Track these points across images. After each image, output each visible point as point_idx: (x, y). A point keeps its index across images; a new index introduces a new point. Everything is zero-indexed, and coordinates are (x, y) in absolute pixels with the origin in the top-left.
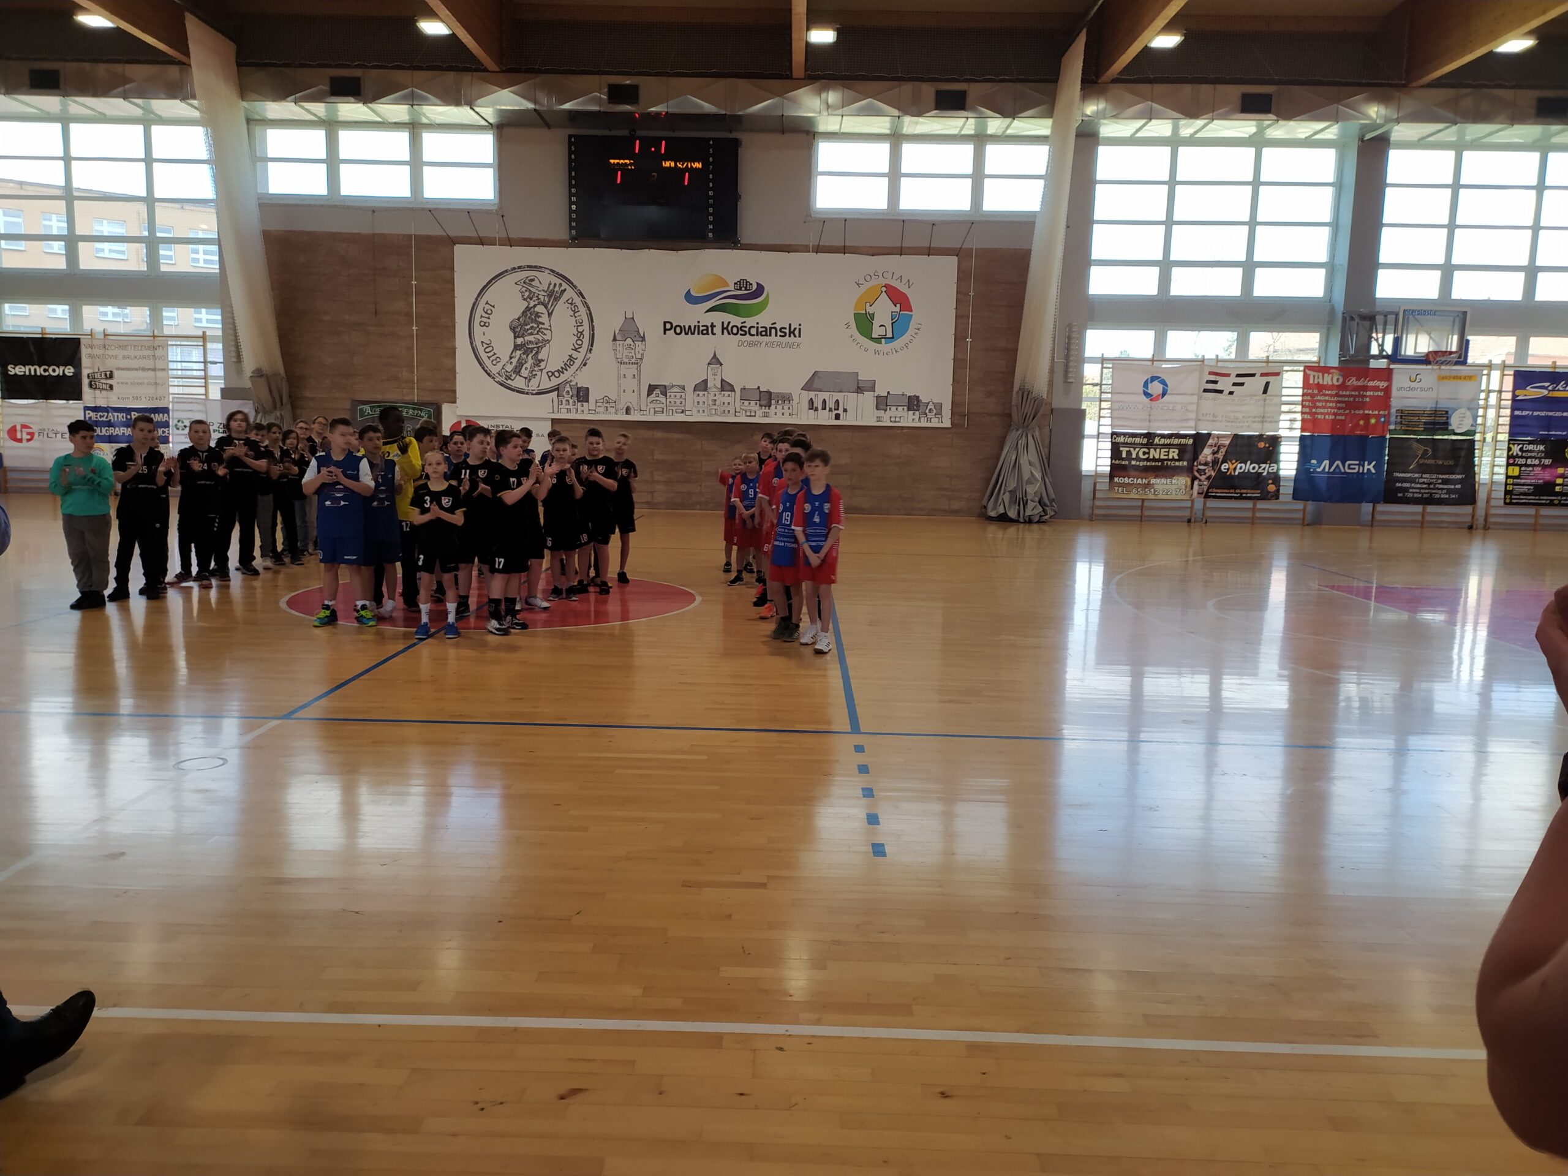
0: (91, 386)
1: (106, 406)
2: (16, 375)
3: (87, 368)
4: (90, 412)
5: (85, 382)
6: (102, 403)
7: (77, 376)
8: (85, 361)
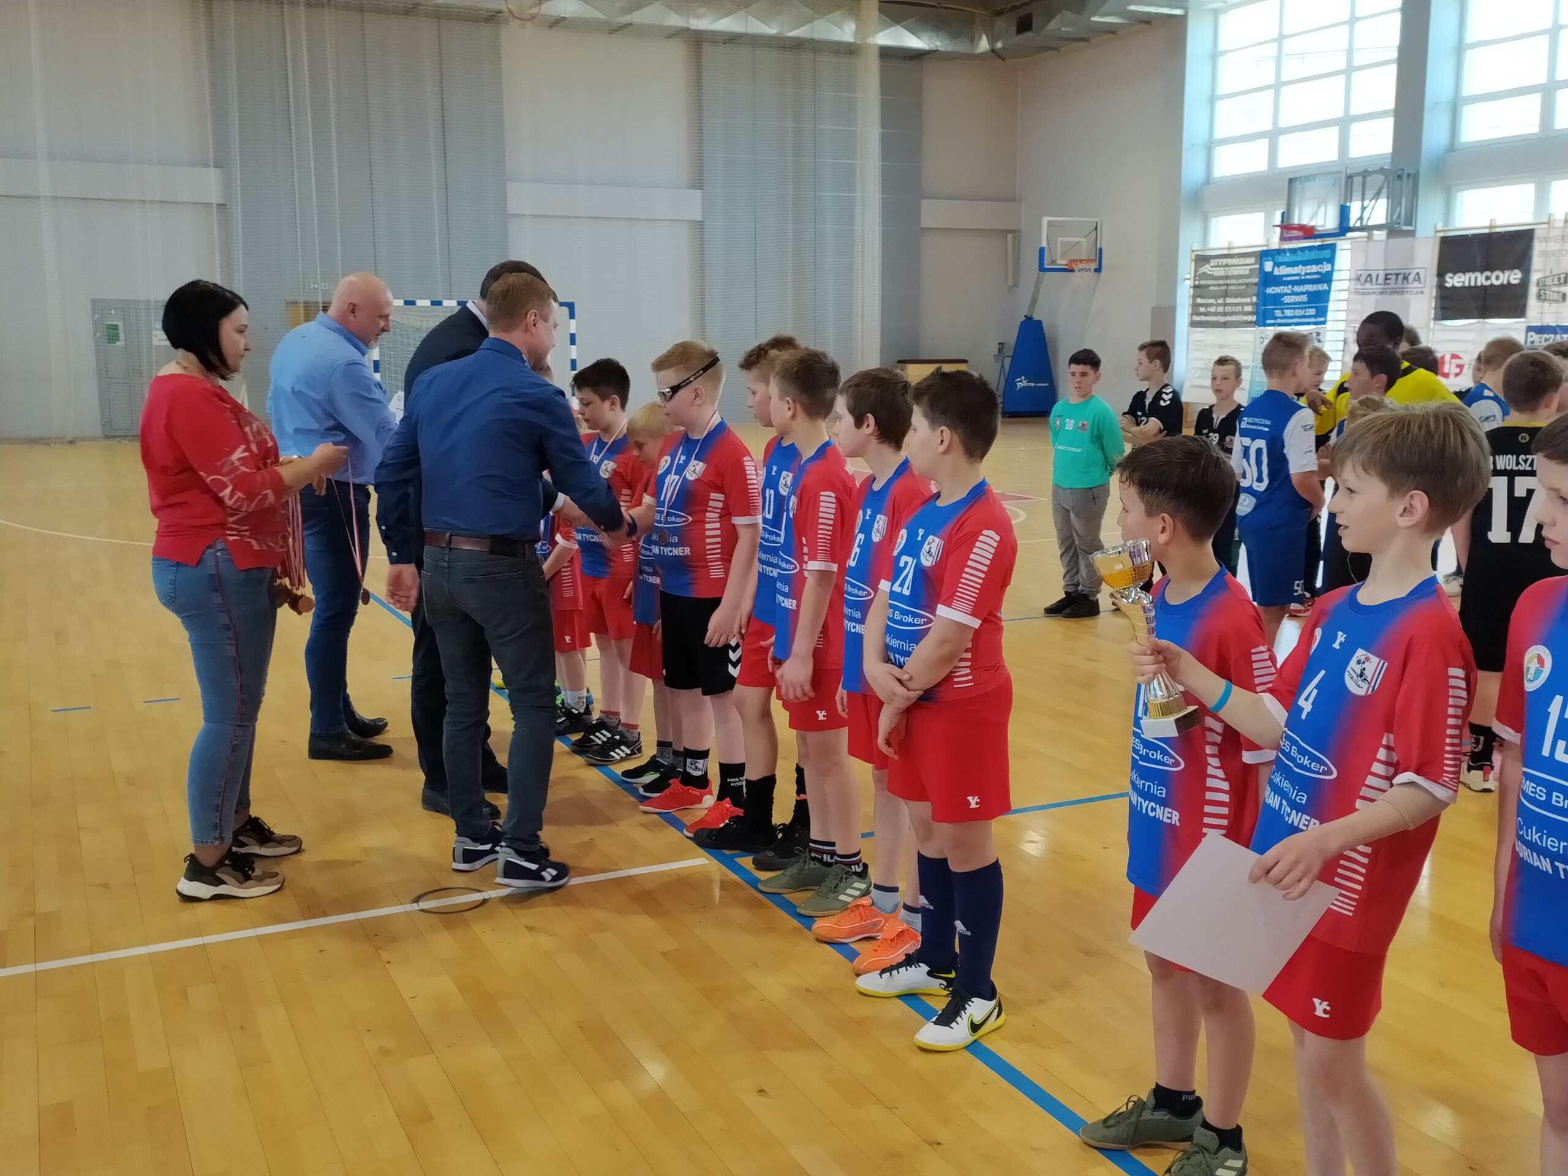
0: (1539, 296)
1: (1553, 324)
2: (1454, 287)
3: (1538, 271)
4: (1533, 333)
5: (1533, 290)
6: (1550, 321)
7: (1524, 284)
8: (1537, 262)
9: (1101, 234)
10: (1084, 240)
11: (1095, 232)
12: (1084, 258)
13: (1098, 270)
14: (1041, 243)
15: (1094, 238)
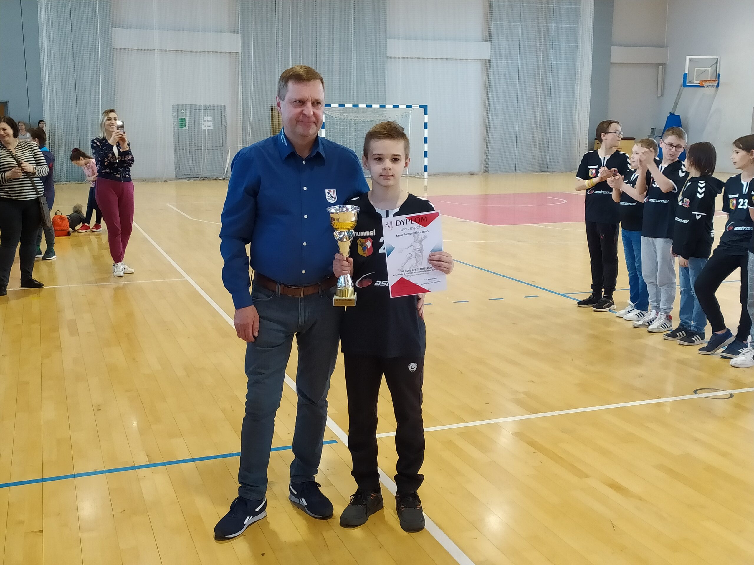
9: (720, 65)
10: (710, 68)
11: (716, 64)
12: (709, 80)
13: (718, 86)
14: (684, 71)
15: (716, 67)
